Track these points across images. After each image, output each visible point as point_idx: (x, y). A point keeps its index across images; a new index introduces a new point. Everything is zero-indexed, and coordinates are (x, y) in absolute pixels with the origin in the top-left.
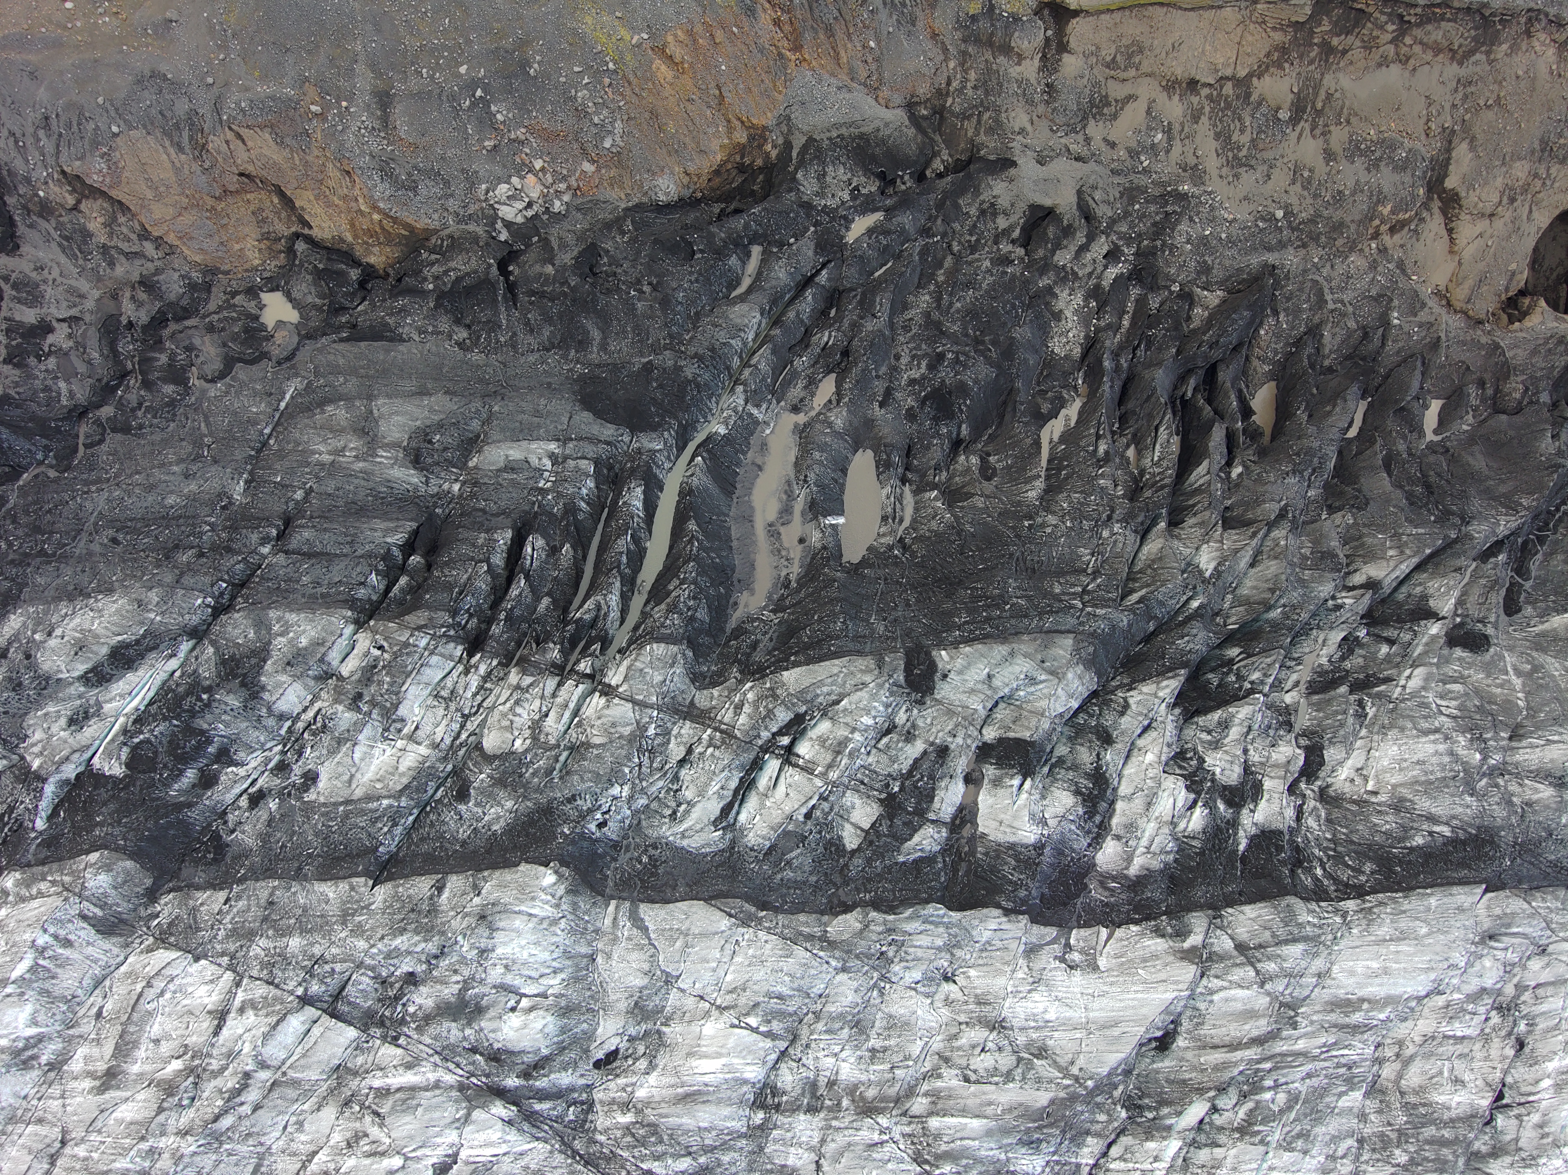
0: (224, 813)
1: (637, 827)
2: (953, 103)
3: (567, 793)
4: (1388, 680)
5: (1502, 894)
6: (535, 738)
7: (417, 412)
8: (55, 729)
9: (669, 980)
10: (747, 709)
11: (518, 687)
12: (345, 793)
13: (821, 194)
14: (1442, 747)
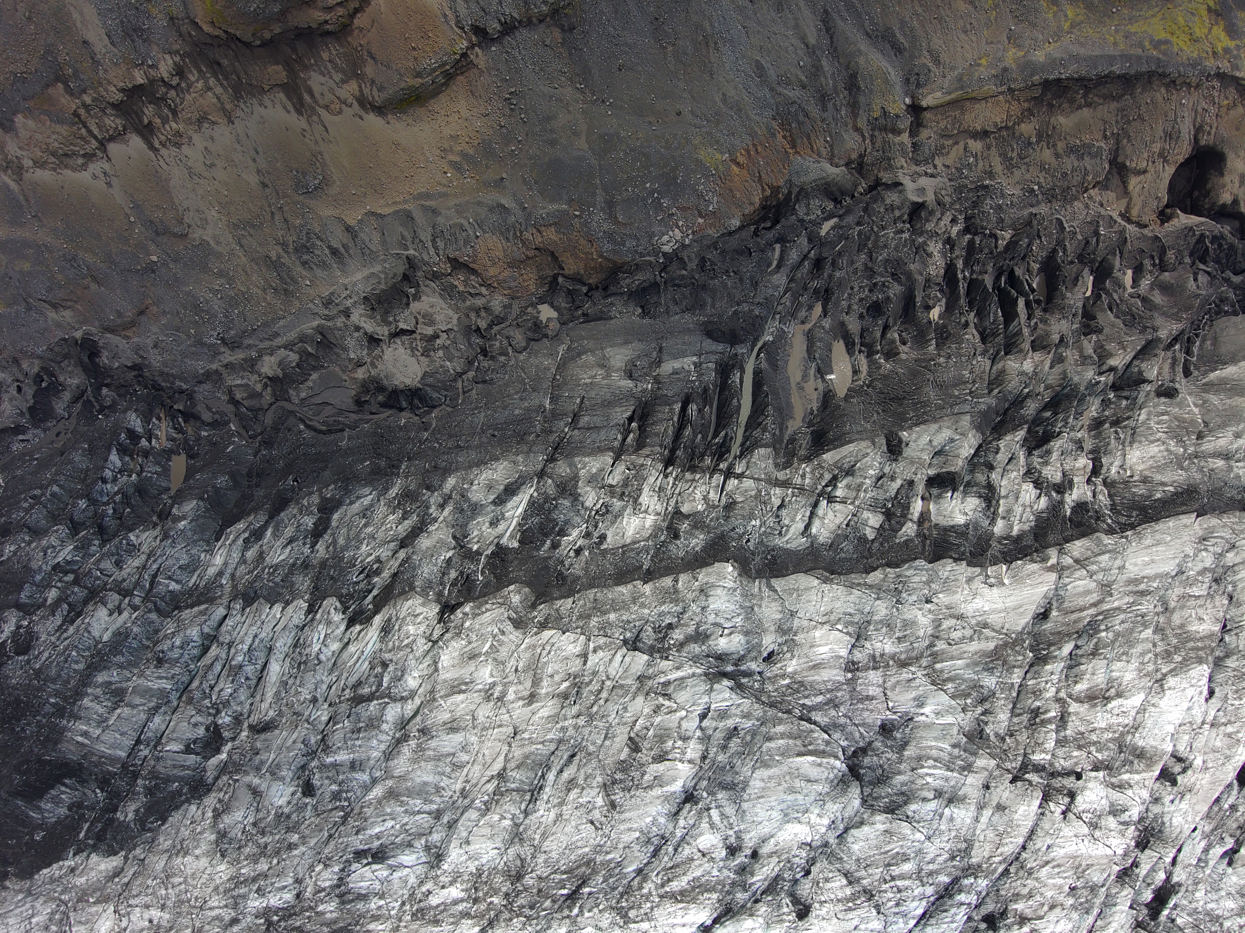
0: (563, 561)
1: (761, 542)
2: (868, 160)
3: (730, 527)
4: (1129, 418)
5: (1206, 517)
6: (708, 504)
7: (627, 352)
8: (484, 528)
9: (793, 614)
10: (808, 476)
11: (694, 480)
12: (622, 542)
13: (808, 214)
14: (1162, 448)
